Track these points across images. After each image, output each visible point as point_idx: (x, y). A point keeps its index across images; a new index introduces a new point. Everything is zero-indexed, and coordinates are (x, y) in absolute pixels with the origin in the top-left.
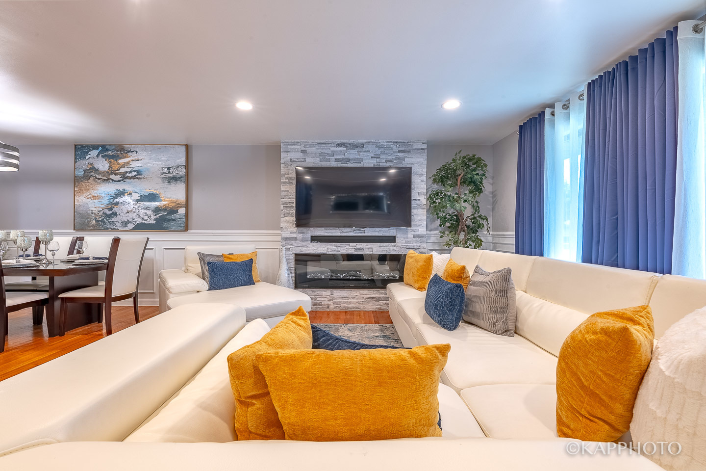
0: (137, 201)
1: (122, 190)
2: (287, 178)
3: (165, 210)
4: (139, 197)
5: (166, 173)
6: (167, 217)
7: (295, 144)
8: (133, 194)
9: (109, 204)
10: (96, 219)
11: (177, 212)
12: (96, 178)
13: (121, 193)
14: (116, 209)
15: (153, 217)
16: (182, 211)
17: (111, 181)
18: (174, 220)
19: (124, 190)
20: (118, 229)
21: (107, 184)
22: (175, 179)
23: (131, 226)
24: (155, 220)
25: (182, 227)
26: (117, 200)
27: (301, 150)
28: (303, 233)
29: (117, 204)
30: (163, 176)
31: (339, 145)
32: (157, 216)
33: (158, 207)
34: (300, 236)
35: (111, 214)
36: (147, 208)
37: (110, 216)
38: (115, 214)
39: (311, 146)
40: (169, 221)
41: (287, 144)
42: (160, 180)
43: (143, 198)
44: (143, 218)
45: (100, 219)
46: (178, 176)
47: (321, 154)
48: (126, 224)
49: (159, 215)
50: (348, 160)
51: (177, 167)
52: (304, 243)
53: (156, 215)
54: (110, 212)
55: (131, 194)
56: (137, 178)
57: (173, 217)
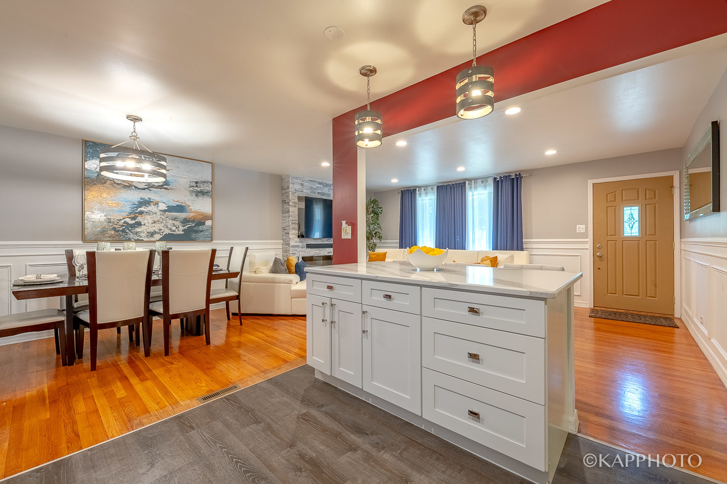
0: (165, 211)
1: (147, 199)
2: (293, 202)
3: (193, 221)
4: (167, 207)
5: (194, 187)
6: (195, 229)
7: (297, 178)
8: (160, 204)
9: (132, 213)
10: (114, 229)
11: (204, 224)
12: (115, 183)
13: (147, 203)
14: (139, 219)
15: (181, 228)
16: (208, 223)
17: (133, 187)
18: (202, 231)
19: (150, 198)
20: (142, 240)
21: (129, 191)
22: (203, 193)
23: (157, 237)
24: (183, 230)
25: (209, 237)
26: (142, 209)
27: (301, 184)
28: (302, 242)
29: (141, 213)
30: (191, 189)
31: (320, 183)
32: (186, 228)
33: (186, 219)
34: (300, 244)
35: (134, 224)
36: (175, 219)
37: (133, 226)
38: (139, 224)
39: (306, 181)
40: (197, 232)
41: (293, 178)
42: (188, 193)
43: (170, 209)
44: (171, 229)
45: (121, 229)
46: (206, 191)
47: (311, 188)
48: (152, 234)
49: (187, 226)
50: (324, 194)
51: (205, 182)
52: (303, 249)
53: (184, 226)
54: (133, 222)
55: (158, 204)
56: (164, 188)
57: (201, 228)
